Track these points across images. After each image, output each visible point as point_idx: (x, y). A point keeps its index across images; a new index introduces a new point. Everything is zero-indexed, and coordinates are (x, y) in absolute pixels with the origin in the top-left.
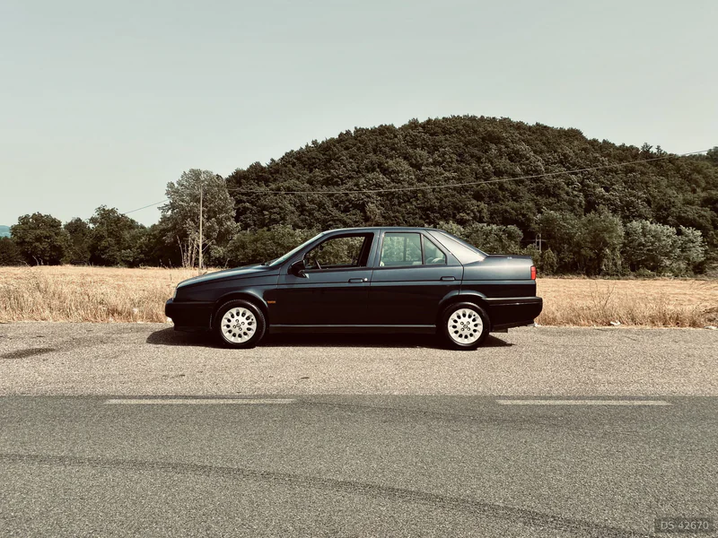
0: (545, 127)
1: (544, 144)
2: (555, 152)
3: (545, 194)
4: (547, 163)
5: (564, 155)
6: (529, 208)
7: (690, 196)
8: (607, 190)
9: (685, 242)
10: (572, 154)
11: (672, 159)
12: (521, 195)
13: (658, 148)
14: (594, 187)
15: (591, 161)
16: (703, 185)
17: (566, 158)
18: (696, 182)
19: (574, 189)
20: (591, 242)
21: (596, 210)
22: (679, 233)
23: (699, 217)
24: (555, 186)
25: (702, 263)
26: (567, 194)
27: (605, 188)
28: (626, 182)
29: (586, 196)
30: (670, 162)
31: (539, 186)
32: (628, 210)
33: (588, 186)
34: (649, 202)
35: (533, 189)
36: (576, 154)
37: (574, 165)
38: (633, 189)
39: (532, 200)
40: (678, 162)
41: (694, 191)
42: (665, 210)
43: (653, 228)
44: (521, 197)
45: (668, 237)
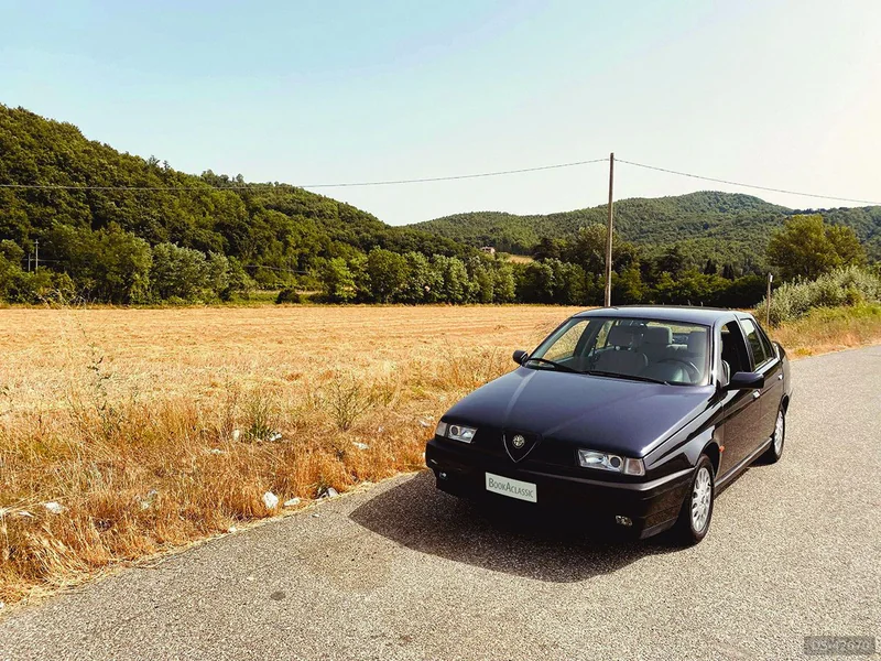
0: (32, 114)
1: (33, 136)
2: (51, 149)
3: (40, 201)
4: (41, 162)
5: (63, 155)
6: (19, 217)
7: (202, 220)
8: (118, 205)
9: (214, 269)
10: (73, 156)
11: (181, 177)
12: (6, 199)
13: (165, 163)
14: (103, 200)
15: (97, 167)
16: (213, 208)
17: (65, 160)
18: (206, 205)
19: (78, 199)
20: (118, 265)
21: (106, 227)
22: (208, 258)
23: (212, 241)
24: (53, 192)
25: (226, 290)
26: (70, 204)
27: (116, 202)
28: (138, 198)
29: (93, 209)
30: (179, 180)
31: (31, 190)
32: (143, 230)
33: (96, 197)
34: (162, 222)
35: (22, 193)
36: (78, 157)
37: (76, 170)
38: (147, 207)
39: (23, 208)
40: (186, 182)
41: (204, 215)
42: (180, 232)
43: (181, 252)
44: (7, 203)
45: (197, 262)
